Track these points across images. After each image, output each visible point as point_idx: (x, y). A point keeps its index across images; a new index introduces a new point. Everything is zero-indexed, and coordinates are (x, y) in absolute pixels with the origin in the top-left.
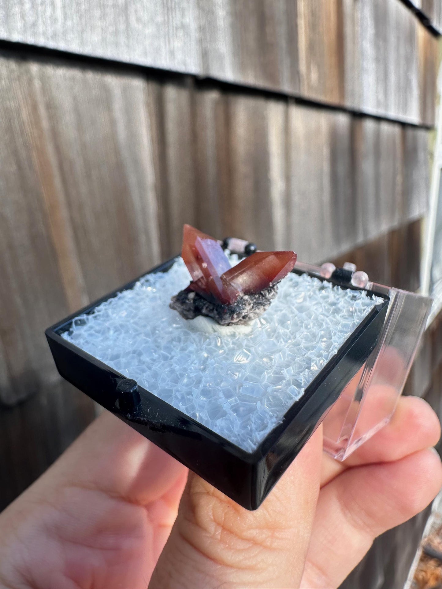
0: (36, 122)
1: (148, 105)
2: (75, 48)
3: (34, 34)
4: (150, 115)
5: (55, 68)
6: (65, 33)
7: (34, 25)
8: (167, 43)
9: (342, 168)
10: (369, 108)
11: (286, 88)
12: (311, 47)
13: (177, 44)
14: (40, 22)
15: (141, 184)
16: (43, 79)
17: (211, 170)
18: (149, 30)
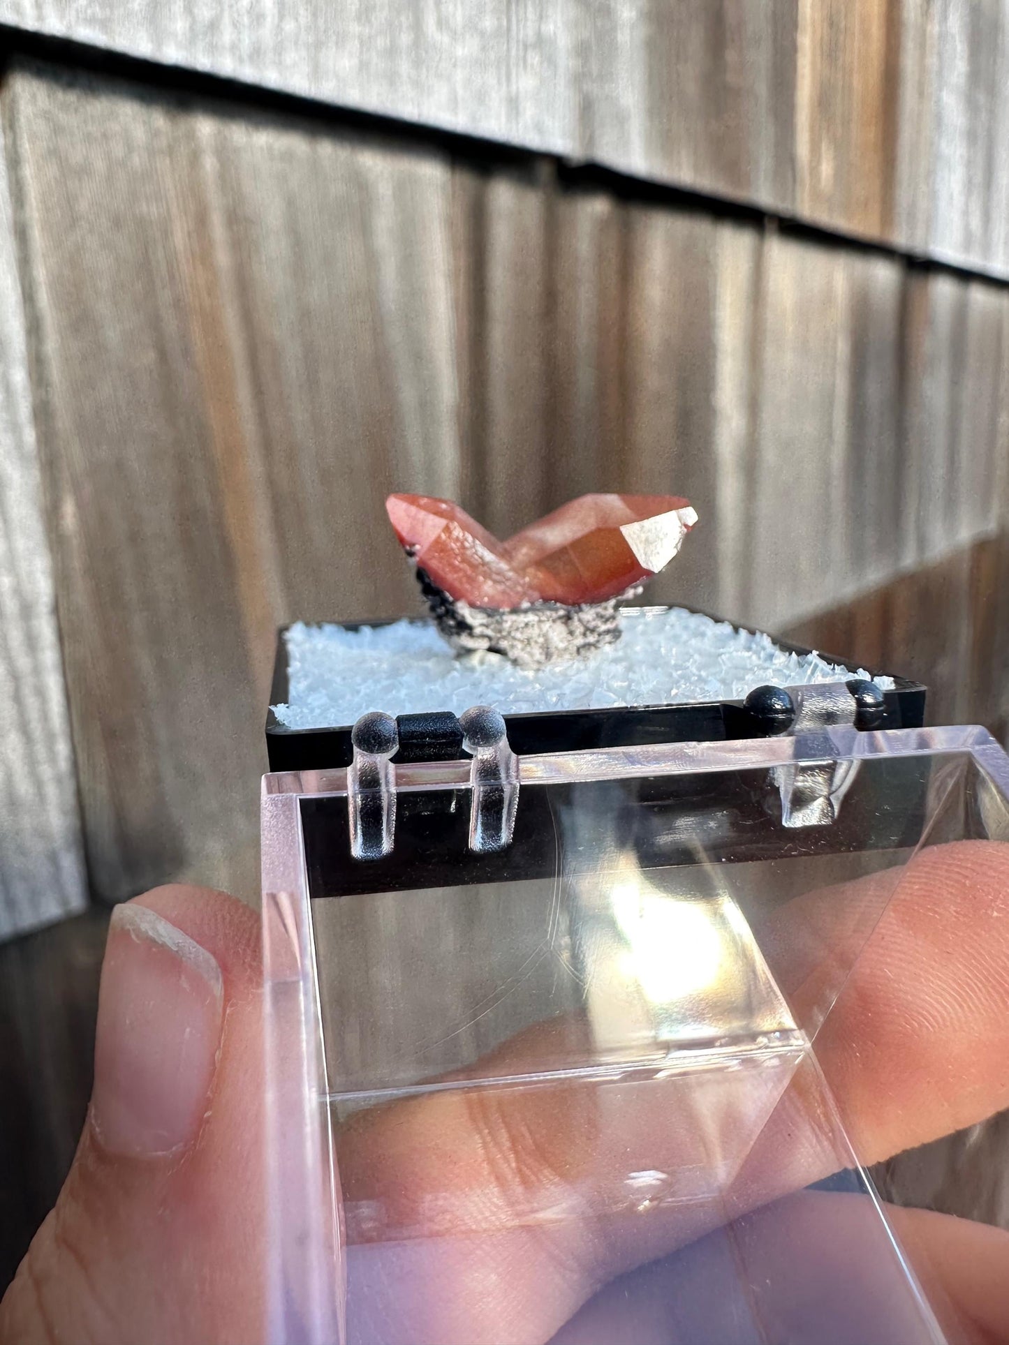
0: (204, 255)
1: (450, 223)
2: (299, 83)
3: (213, 49)
4: (454, 248)
5: (250, 129)
6: (279, 49)
7: (214, 26)
8: (504, 79)
9: (877, 390)
10: (947, 251)
11: (764, 196)
12: (823, 102)
13: (526, 83)
14: (226, 20)
15: (426, 405)
16: (224, 154)
17: (584, 379)
18: (466, 49)
